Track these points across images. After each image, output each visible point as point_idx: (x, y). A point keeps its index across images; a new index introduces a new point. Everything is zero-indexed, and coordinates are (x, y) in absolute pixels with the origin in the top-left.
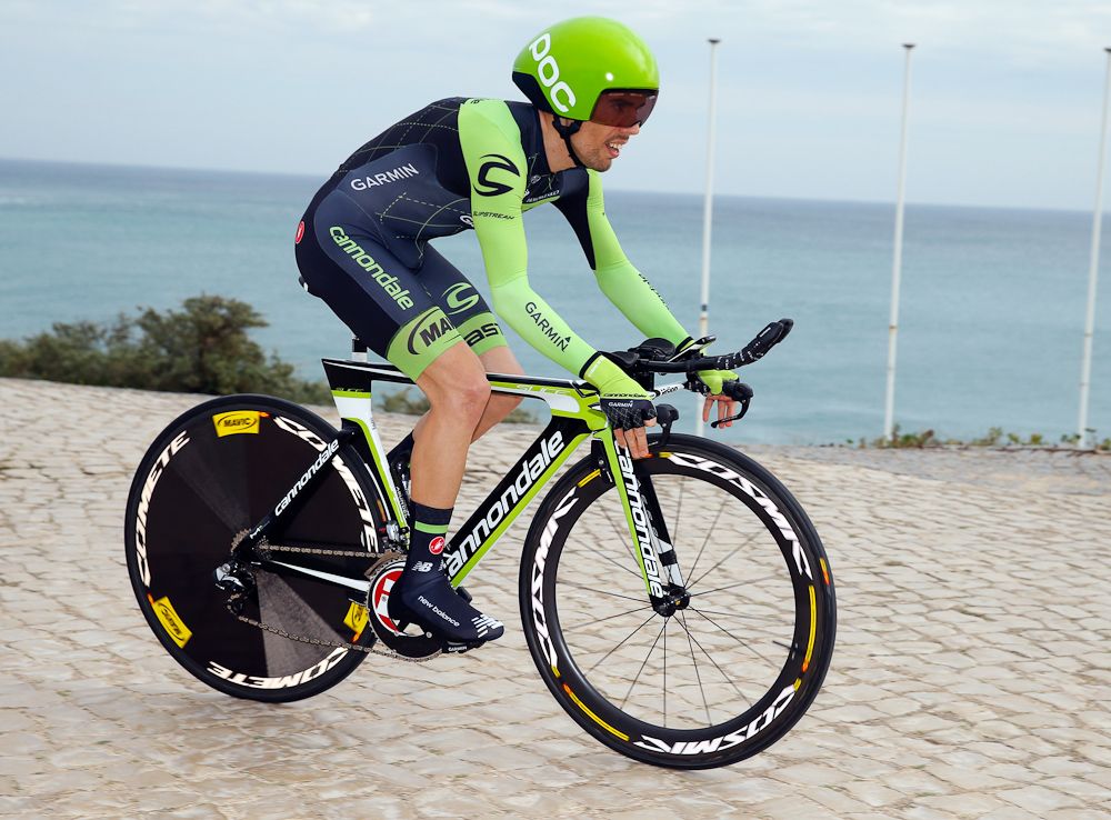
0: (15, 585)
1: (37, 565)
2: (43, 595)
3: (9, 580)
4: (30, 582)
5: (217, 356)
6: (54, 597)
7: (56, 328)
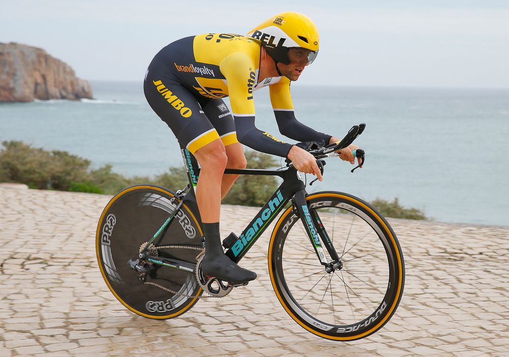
0: (246, 329)
1: (250, 316)
2: (265, 336)
3: (241, 327)
4: (253, 329)
5: (254, 183)
6: (272, 338)
7: (171, 170)
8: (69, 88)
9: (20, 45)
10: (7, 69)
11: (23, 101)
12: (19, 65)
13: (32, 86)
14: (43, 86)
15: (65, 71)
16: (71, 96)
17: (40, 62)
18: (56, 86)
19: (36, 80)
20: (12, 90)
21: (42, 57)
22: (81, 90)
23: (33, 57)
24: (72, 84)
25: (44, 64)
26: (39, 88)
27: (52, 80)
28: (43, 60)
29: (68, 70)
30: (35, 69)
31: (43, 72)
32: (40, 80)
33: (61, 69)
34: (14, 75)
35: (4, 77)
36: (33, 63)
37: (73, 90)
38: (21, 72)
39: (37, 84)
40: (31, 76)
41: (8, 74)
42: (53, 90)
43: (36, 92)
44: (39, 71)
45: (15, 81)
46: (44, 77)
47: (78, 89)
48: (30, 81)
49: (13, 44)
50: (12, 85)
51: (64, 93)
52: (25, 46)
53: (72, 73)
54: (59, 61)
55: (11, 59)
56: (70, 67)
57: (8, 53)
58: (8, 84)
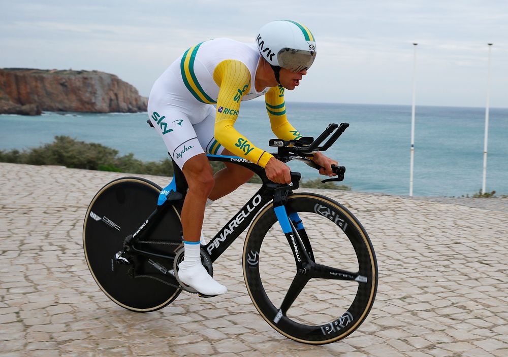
8: (134, 103)
9: (100, 72)
10: (90, 89)
11: (100, 112)
12: (98, 87)
13: (108, 101)
14: (115, 101)
15: (131, 91)
16: (135, 109)
17: (113, 84)
18: (124, 102)
19: (111, 97)
20: (93, 104)
21: (115, 81)
22: (142, 104)
23: (108, 81)
24: (136, 100)
25: (116, 86)
26: (113, 102)
27: (122, 98)
28: (116, 83)
29: (133, 90)
30: (110, 90)
31: (116, 91)
32: (113, 97)
33: (128, 89)
34: (95, 93)
35: (88, 95)
36: (109, 85)
37: (137, 104)
38: (100, 92)
39: (111, 100)
40: (107, 94)
41: (91, 93)
42: (123, 105)
43: (110, 105)
44: (113, 90)
45: (96, 98)
46: (116, 95)
47: (140, 103)
48: (106, 97)
49: (95, 72)
50: (93, 101)
51: (130, 107)
52: (103, 73)
53: (136, 92)
54: (127, 83)
55: (93, 82)
56: (135, 88)
57: (91, 78)
58: (91, 100)
